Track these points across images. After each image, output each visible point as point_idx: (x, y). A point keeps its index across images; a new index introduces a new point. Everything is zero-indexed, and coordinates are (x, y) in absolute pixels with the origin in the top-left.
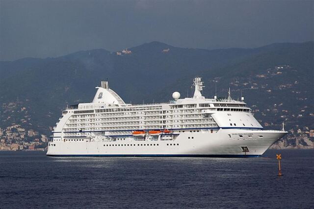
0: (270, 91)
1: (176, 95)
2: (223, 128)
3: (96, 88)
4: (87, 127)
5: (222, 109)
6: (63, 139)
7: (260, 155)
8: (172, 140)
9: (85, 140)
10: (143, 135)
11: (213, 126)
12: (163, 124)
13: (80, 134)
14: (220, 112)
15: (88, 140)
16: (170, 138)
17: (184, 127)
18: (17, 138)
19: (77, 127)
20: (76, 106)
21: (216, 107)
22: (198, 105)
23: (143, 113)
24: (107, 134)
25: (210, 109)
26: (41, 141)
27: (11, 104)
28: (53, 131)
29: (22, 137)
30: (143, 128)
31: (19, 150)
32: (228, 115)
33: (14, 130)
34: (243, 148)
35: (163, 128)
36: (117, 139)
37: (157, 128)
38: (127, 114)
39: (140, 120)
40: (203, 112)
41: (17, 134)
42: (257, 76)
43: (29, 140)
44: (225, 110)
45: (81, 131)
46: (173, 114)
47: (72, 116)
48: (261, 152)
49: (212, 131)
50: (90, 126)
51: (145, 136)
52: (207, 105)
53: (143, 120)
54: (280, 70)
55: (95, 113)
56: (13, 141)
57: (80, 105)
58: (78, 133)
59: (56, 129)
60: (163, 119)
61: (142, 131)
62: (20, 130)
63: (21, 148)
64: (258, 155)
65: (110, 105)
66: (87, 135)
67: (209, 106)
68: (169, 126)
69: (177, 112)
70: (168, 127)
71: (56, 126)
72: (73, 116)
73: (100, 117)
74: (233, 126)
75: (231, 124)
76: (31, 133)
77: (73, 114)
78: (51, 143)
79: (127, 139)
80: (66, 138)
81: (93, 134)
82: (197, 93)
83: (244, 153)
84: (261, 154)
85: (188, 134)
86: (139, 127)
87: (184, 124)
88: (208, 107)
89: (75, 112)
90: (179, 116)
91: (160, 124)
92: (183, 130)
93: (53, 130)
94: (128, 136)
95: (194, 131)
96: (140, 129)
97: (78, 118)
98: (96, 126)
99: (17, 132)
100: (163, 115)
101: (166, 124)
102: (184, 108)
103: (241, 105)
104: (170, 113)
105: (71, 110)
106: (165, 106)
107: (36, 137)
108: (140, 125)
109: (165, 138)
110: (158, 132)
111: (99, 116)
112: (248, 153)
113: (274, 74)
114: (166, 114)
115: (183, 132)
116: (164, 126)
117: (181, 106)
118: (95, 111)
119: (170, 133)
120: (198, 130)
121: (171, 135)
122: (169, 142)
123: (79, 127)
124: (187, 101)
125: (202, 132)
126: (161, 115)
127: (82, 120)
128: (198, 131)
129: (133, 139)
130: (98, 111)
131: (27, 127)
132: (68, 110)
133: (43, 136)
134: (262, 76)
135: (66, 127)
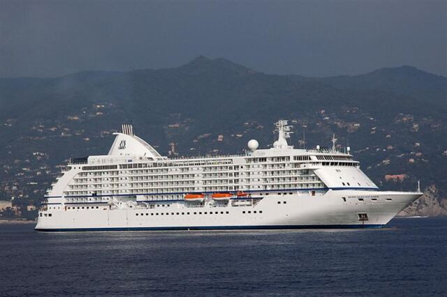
0: (88, 139)
1: (253, 143)
2: (334, 189)
3: (114, 134)
4: (106, 190)
5: (328, 164)
6: (64, 206)
7: (383, 225)
8: (251, 205)
9: (101, 208)
10: (202, 199)
11: (316, 187)
12: (233, 184)
13: (93, 200)
14: (326, 167)
15: (106, 207)
16: (248, 203)
17: (269, 188)
19: (89, 189)
20: (85, 160)
21: (319, 161)
22: (292, 158)
23: (200, 168)
24: (139, 198)
25: (311, 163)
28: (45, 196)
30: (202, 190)
32: (337, 171)
34: (360, 215)
35: (233, 190)
36: (156, 206)
37: (224, 190)
38: (174, 171)
39: (195, 179)
40: (302, 167)
42: (69, 117)
44: (332, 164)
45: (94, 195)
46: (251, 170)
47: (79, 174)
48: (384, 221)
49: (313, 193)
50: (110, 188)
51: (204, 201)
52: (306, 158)
53: (201, 178)
54: (100, 110)
55: (118, 169)
57: (90, 158)
58: (89, 198)
59: (51, 193)
60: (233, 178)
61: (200, 193)
64: (379, 225)
65: (141, 158)
66: (105, 200)
67: (310, 159)
68: (244, 187)
69: (257, 168)
70: (242, 187)
71: (51, 188)
72: (81, 174)
73: (127, 175)
74: (347, 186)
75: (344, 184)
77: (81, 171)
78: (44, 212)
79: (173, 205)
80: (68, 206)
81: (115, 199)
83: (361, 223)
84: (385, 223)
85: (274, 197)
86: (194, 188)
87: (268, 183)
88: (309, 161)
89: (84, 168)
90: (261, 173)
91: (229, 185)
92: (267, 192)
93: (47, 193)
94: (175, 201)
95: (285, 194)
96: (195, 191)
97: (89, 176)
98: (120, 188)
100: (233, 171)
101: (240, 184)
102: (269, 162)
103: (348, 157)
104: (245, 170)
105: (77, 166)
106: (238, 160)
108: (196, 185)
109: (239, 203)
110: (227, 195)
111: (125, 173)
112: (366, 223)
113: (91, 115)
114: (240, 170)
115: (267, 194)
116: (235, 187)
117: (264, 159)
118: (118, 167)
119: (247, 196)
120: (291, 192)
121: (249, 199)
122: (247, 209)
123: (91, 190)
125: (299, 194)
126: (231, 171)
127: (96, 179)
128: (291, 194)
129: (183, 205)
130: (124, 166)
132: (73, 166)
134: (76, 118)
135: (69, 189)
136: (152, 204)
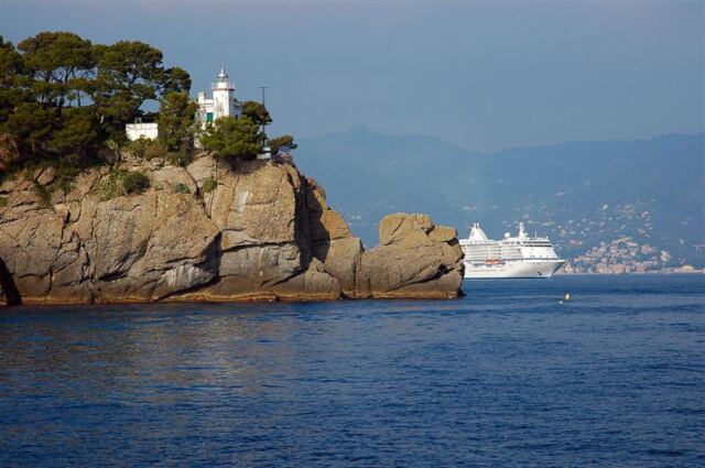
2: (525, 259)
5: (527, 246)
8: (502, 267)
11: (520, 258)
12: (499, 256)
17: (508, 258)
18: (625, 257)
23: (490, 248)
24: (472, 262)
25: (521, 245)
26: (659, 260)
27: (628, 206)
29: (633, 254)
31: (624, 273)
33: (621, 245)
34: (538, 272)
37: (497, 258)
40: (517, 247)
41: (626, 251)
43: (643, 258)
44: (530, 246)
46: (505, 248)
49: (520, 261)
51: (491, 264)
52: (519, 243)
53: (490, 252)
56: (619, 261)
60: (499, 252)
61: (490, 260)
62: (631, 244)
63: (628, 271)
68: (502, 257)
75: (531, 256)
76: (646, 249)
82: (522, 234)
85: (510, 262)
87: (509, 256)
90: (507, 250)
94: (483, 264)
99: (626, 248)
106: (500, 243)
107: (654, 254)
109: (499, 265)
110: (497, 261)
114: (501, 248)
117: (511, 243)
119: (501, 262)
120: (515, 260)
124: (515, 240)
129: (485, 266)
131: (641, 240)
133: (664, 253)
136: (476, 265)
